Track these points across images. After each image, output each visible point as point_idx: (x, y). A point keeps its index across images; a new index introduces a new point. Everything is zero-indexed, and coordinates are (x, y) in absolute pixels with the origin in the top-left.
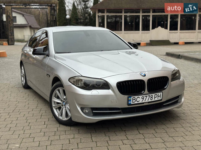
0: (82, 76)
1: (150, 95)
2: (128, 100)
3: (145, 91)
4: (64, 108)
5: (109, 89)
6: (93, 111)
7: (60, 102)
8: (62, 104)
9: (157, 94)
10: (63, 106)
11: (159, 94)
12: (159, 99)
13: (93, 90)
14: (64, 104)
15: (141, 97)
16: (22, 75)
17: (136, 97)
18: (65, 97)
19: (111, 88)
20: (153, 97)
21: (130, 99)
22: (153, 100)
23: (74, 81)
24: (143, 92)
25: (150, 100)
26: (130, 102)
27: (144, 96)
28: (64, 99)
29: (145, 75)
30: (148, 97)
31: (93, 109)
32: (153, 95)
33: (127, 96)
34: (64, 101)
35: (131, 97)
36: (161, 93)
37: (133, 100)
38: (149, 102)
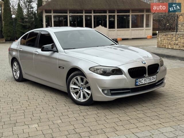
0: (101, 66)
1: (150, 78)
2: (136, 82)
3: (146, 74)
4: (82, 92)
5: (122, 75)
6: (111, 92)
7: (78, 87)
8: (79, 89)
9: (153, 77)
10: (81, 90)
11: (155, 76)
12: (154, 80)
13: (111, 76)
14: (81, 89)
15: (144, 79)
16: (14, 70)
17: (141, 79)
18: (82, 84)
19: (123, 73)
20: (151, 79)
21: (137, 81)
22: (151, 81)
23: (95, 70)
24: (145, 75)
25: (149, 82)
26: (137, 84)
27: (146, 78)
28: (82, 85)
29: (145, 64)
30: (148, 79)
31: (111, 90)
32: (151, 77)
33: (135, 79)
34: (82, 86)
35: (137, 80)
36: (156, 76)
37: (139, 82)
38: (149, 83)
